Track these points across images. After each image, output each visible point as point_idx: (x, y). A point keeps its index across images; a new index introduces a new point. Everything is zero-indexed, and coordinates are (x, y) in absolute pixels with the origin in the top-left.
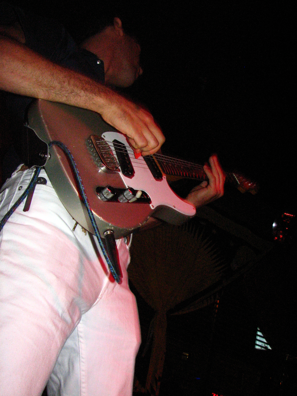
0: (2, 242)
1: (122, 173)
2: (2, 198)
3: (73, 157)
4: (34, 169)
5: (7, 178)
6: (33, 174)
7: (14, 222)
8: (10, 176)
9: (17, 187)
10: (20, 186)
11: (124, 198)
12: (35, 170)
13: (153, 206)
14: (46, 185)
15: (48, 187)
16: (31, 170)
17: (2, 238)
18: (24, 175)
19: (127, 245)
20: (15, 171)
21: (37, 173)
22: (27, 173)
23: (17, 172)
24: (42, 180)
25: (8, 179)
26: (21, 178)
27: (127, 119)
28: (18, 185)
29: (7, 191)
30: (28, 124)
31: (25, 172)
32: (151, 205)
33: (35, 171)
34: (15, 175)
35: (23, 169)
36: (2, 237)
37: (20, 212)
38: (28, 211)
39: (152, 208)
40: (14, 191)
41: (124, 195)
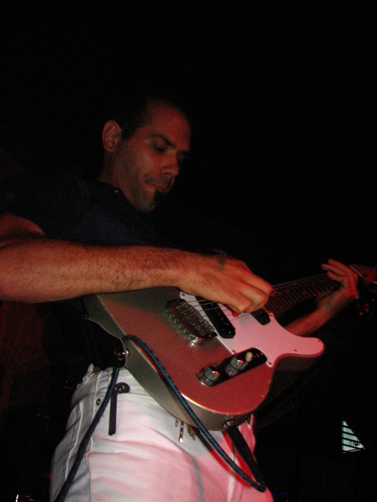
0: (91, 482)
1: (220, 337)
2: (77, 416)
3: (155, 356)
4: (110, 371)
5: (77, 384)
6: (110, 378)
7: (101, 451)
8: (81, 381)
9: (93, 401)
10: (97, 399)
11: (233, 369)
12: (112, 372)
13: (271, 362)
14: (130, 393)
15: (133, 394)
16: (106, 373)
17: (90, 477)
18: (98, 381)
19: (248, 424)
20: (86, 376)
21: (115, 376)
22: (101, 378)
23: (88, 376)
24: (124, 387)
25: (79, 385)
26: (95, 385)
27: (213, 283)
28: (95, 397)
29: (81, 405)
30: (88, 315)
31: (100, 376)
32: (267, 363)
33: (112, 374)
34: (87, 380)
35: (96, 372)
36: (90, 475)
37: (105, 438)
38: (116, 434)
39: (270, 366)
40: (91, 407)
41: (231, 365)
